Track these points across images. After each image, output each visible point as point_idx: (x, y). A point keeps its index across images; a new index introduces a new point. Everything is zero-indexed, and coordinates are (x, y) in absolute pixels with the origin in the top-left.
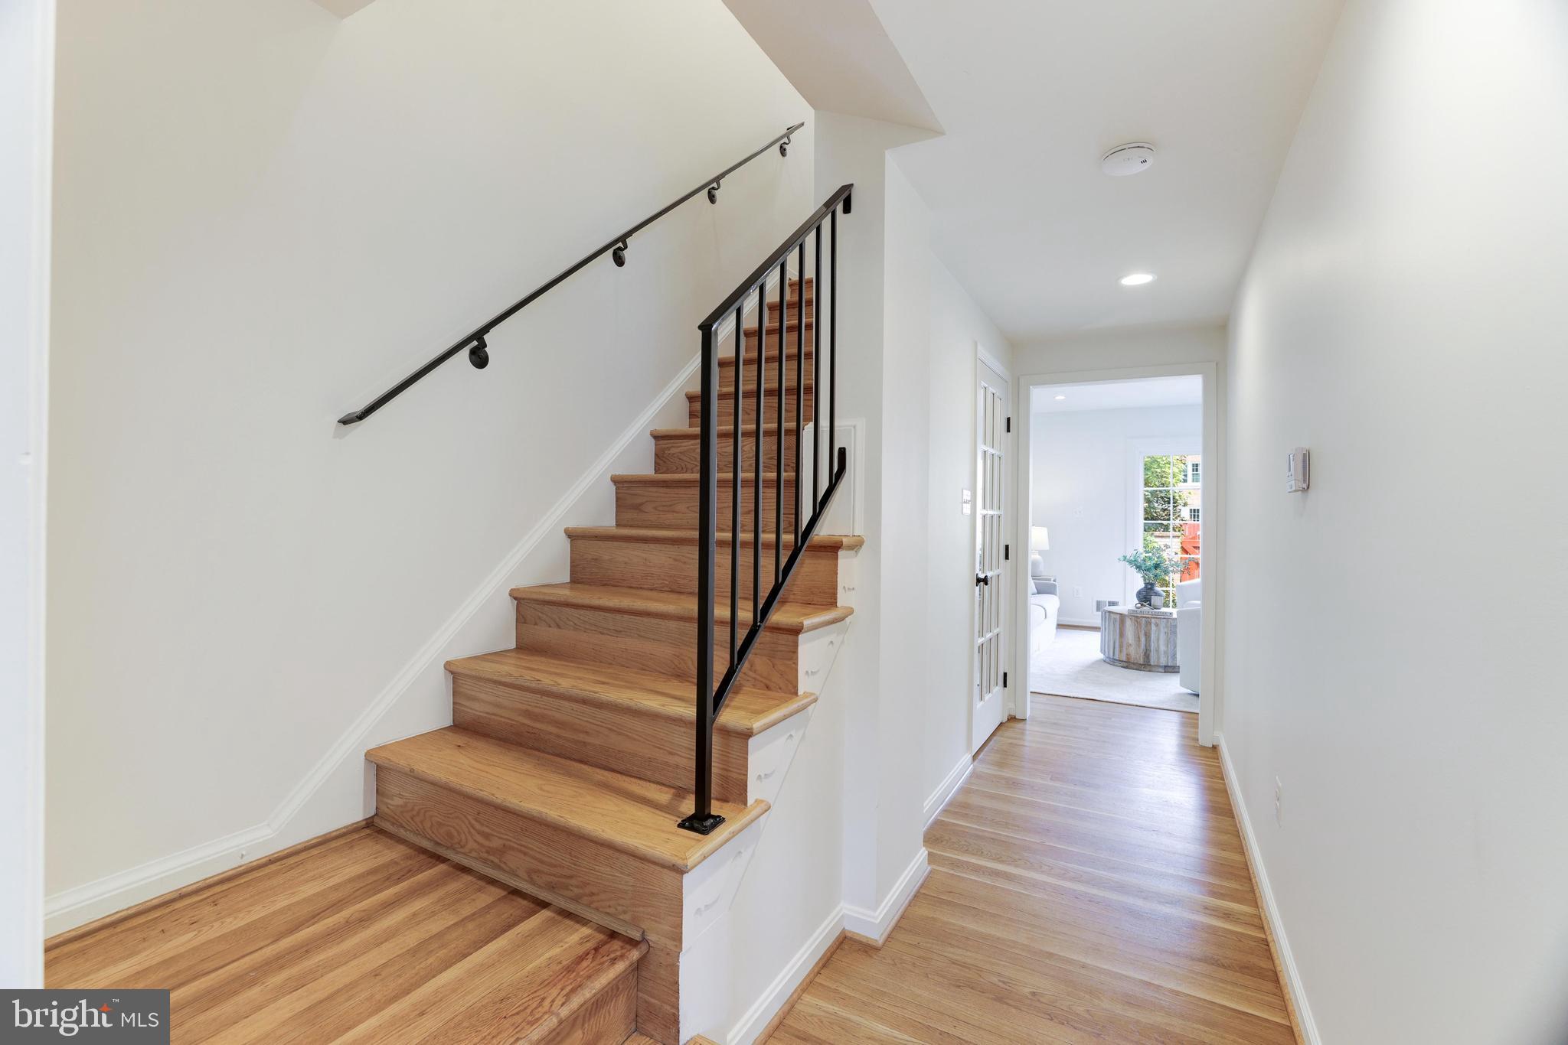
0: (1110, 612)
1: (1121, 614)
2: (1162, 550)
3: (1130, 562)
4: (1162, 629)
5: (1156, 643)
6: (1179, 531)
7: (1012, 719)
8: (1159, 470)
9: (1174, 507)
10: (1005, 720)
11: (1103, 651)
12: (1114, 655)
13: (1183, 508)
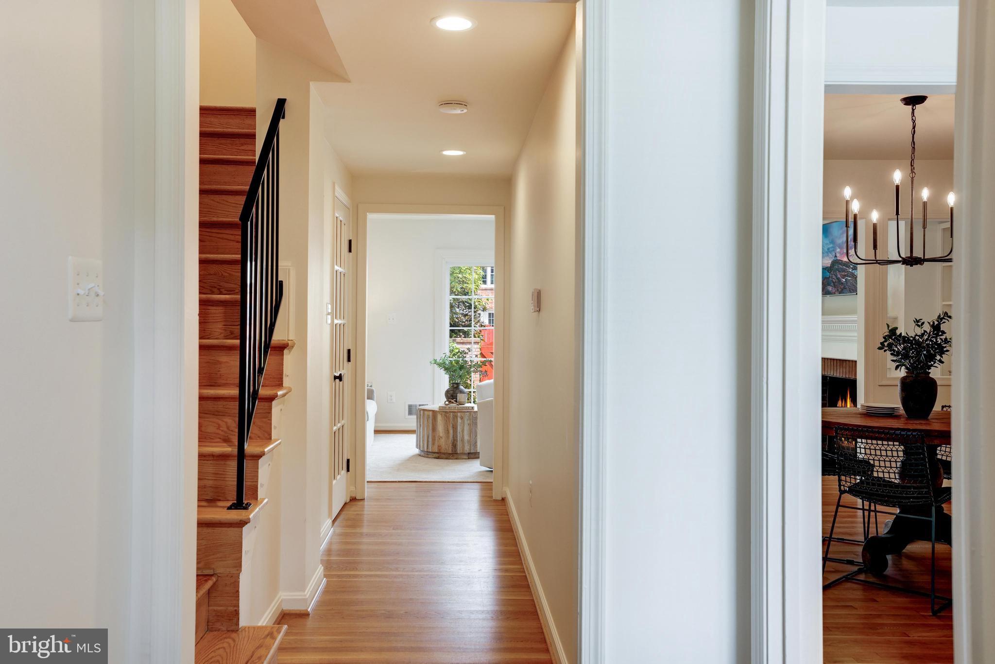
0: (424, 410)
1: (433, 411)
2: (465, 353)
3: (440, 365)
4: (466, 421)
5: (461, 433)
6: (479, 337)
7: (353, 500)
8: (460, 276)
9: (475, 312)
10: (348, 500)
11: (418, 446)
12: (427, 448)
13: (482, 313)
